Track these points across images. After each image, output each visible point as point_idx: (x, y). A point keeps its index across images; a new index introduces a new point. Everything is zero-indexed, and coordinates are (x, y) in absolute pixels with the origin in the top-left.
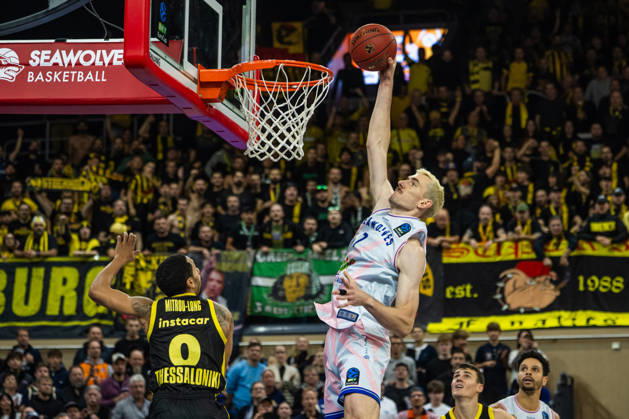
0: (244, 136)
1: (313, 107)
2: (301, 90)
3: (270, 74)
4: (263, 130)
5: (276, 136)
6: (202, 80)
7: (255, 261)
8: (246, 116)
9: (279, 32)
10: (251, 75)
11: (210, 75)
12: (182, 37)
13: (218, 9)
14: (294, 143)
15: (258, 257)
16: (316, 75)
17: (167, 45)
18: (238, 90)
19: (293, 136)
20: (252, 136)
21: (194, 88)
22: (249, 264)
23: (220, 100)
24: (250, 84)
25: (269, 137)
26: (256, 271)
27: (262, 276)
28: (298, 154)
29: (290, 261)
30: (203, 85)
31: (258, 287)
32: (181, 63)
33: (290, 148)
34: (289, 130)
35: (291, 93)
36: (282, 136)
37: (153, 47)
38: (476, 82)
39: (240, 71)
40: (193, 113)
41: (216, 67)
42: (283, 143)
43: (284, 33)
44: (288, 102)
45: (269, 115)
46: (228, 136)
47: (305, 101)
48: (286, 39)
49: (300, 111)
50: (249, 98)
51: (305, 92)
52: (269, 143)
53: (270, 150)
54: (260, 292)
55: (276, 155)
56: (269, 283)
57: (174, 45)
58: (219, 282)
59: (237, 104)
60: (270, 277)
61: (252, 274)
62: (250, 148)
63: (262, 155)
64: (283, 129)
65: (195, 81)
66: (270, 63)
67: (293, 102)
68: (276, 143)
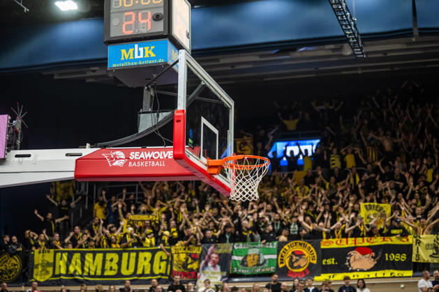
0: (229, 190)
1: (261, 176)
2: (255, 169)
3: (241, 162)
4: (238, 187)
5: (244, 190)
6: (210, 164)
7: (233, 248)
8: (229, 181)
9: (240, 145)
10: (231, 162)
11: (213, 162)
12: (200, 145)
13: (216, 131)
14: (253, 193)
15: (235, 246)
16: (262, 162)
17: (193, 149)
18: (226, 169)
19: (253, 190)
20: (233, 190)
21: (205, 168)
22: (231, 249)
23: (217, 174)
24: (231, 166)
25: (241, 190)
26: (234, 253)
27: (237, 255)
28: (255, 198)
29: (250, 248)
30: (210, 167)
31: (235, 260)
32: (200, 157)
33: (251, 195)
34: (250, 187)
35: (250, 171)
36: (247, 190)
37: (186, 150)
38: (334, 164)
39: (227, 160)
40: (206, 180)
41: (215, 158)
42: (247, 193)
43: (242, 146)
44: (249, 174)
45: (240, 181)
46: (221, 190)
47: (257, 174)
48: (243, 149)
49: (255, 178)
50: (231, 173)
51: (257, 169)
52: (241, 193)
53: (241, 196)
54: (236, 263)
55: (244, 199)
56: (241, 258)
57: (196, 148)
58: (216, 258)
59: (225, 176)
60: (241, 256)
61: (232, 254)
62: (232, 196)
63: (237, 199)
64: (247, 187)
65: (206, 165)
66: (240, 157)
67: (251, 175)
68: (244, 193)
